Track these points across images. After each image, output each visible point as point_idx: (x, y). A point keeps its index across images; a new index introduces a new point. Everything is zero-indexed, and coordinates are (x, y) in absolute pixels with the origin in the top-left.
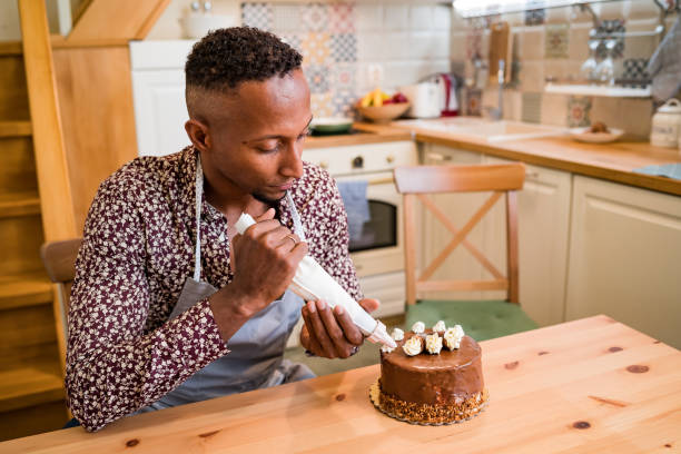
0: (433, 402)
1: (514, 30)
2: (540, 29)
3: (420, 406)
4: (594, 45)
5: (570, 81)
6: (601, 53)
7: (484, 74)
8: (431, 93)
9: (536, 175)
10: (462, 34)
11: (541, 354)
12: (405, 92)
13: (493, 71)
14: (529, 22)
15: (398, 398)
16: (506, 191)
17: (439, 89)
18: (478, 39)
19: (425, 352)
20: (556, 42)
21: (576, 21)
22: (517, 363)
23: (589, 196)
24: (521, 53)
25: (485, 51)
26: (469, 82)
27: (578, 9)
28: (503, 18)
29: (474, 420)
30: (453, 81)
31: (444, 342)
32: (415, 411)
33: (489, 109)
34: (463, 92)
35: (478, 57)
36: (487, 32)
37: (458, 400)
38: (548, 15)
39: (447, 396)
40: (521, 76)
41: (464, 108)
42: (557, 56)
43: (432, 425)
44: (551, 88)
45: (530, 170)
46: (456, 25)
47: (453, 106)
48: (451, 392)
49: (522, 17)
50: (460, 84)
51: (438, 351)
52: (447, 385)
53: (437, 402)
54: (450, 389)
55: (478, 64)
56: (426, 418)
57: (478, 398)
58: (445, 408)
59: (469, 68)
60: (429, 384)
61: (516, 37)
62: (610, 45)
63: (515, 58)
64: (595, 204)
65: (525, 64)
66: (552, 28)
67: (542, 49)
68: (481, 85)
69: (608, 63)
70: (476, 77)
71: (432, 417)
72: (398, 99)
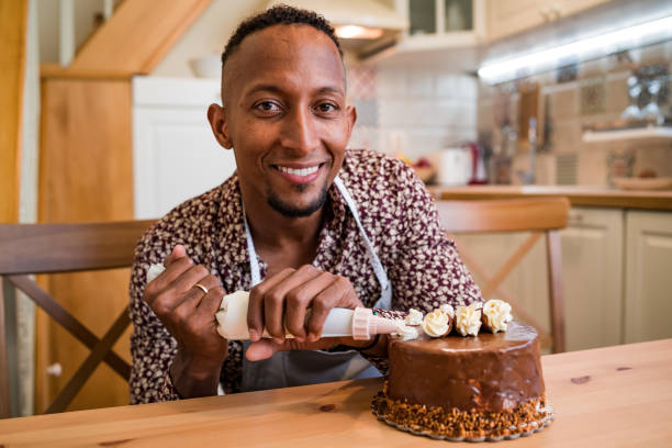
0: (467, 406)
1: (545, 91)
2: (572, 86)
3: (447, 411)
4: (636, 92)
5: (611, 128)
6: (643, 100)
7: (513, 138)
8: (457, 159)
9: (579, 218)
10: (489, 103)
11: (620, 369)
12: (430, 157)
13: (523, 134)
14: (561, 80)
15: (412, 401)
16: (546, 231)
17: (465, 157)
18: (506, 105)
19: (454, 333)
20: (592, 97)
21: (612, 71)
22: (587, 378)
23: (646, 233)
24: (554, 113)
25: (514, 117)
26: (497, 149)
27: (615, 58)
28: (533, 79)
29: (533, 439)
30: (481, 150)
31: (484, 318)
32: (440, 421)
33: (521, 173)
34: (492, 162)
35: (506, 122)
36: (515, 98)
37: (508, 405)
38: (581, 68)
39: (490, 394)
40: (555, 138)
41: (493, 177)
42: (594, 112)
43: (466, 440)
44: (589, 137)
45: (573, 213)
46: (483, 93)
47: (481, 175)
48: (497, 389)
49: (553, 75)
50: (488, 154)
51: (475, 331)
52: (490, 378)
53: (475, 406)
54: (495, 383)
55: (508, 129)
56: (457, 432)
57: (538, 407)
58: (488, 416)
59: (498, 134)
60: (461, 375)
61: (547, 98)
62: (654, 88)
63: (547, 119)
64: (654, 242)
65: (559, 124)
66: (586, 83)
67: (576, 105)
68: (510, 151)
69: (653, 108)
70: (504, 145)
71: (467, 429)
72: (422, 164)
